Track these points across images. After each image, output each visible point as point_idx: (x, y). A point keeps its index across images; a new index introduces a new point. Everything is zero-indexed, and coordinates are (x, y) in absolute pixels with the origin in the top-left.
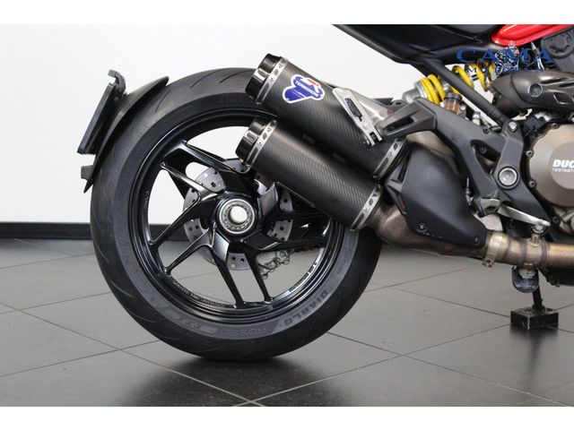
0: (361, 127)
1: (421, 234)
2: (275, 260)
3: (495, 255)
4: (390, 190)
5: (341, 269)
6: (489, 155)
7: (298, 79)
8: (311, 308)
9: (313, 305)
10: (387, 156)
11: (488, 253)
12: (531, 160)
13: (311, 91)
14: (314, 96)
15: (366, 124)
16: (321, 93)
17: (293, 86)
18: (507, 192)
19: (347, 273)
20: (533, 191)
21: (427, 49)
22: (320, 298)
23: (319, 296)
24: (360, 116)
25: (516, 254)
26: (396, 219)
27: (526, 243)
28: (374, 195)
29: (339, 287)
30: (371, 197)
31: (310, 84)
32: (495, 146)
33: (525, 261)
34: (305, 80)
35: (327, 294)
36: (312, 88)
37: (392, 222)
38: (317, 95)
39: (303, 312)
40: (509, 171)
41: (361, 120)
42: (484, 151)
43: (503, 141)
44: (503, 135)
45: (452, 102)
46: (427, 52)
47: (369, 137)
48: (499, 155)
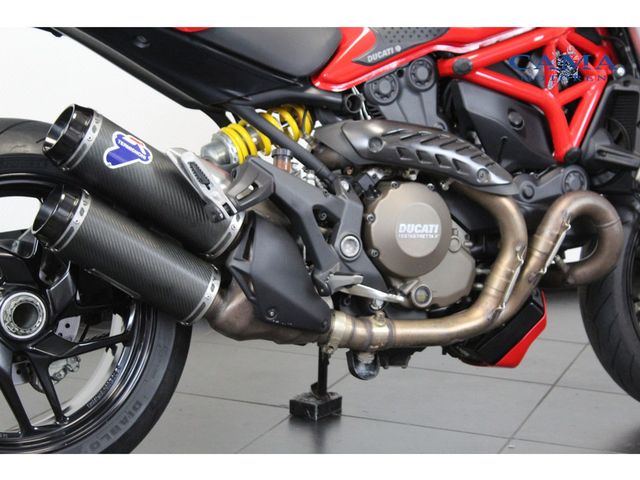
0: (211, 198)
1: (270, 323)
2: (65, 369)
3: (339, 339)
4: (233, 270)
5: (155, 372)
6: (329, 222)
7: (120, 137)
8: (122, 426)
9: (124, 422)
10: (229, 230)
11: (333, 337)
12: (373, 225)
13: (137, 153)
14: (142, 159)
15: (216, 194)
16: (148, 155)
17: (116, 147)
18: (349, 264)
19: (164, 377)
20: (375, 261)
21: (239, 94)
22: (133, 412)
23: (130, 409)
24: (207, 184)
25: (362, 337)
26: (240, 306)
27: (370, 323)
28: (215, 279)
29: (156, 395)
30: (212, 282)
31: (134, 143)
32: (334, 210)
33: (371, 344)
34: (127, 138)
35: (140, 405)
36: (136, 148)
37: (234, 310)
38: (145, 158)
39: (113, 432)
40: (351, 240)
41: (209, 188)
42: (324, 217)
43: (342, 204)
44: (340, 197)
45: (284, 159)
46: (240, 98)
47: (223, 210)
48: (339, 220)
